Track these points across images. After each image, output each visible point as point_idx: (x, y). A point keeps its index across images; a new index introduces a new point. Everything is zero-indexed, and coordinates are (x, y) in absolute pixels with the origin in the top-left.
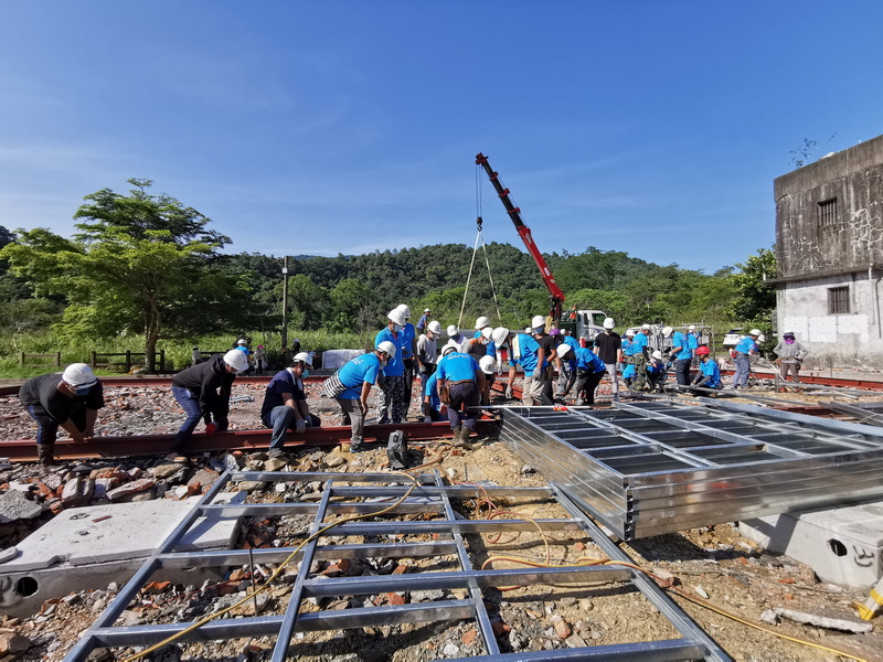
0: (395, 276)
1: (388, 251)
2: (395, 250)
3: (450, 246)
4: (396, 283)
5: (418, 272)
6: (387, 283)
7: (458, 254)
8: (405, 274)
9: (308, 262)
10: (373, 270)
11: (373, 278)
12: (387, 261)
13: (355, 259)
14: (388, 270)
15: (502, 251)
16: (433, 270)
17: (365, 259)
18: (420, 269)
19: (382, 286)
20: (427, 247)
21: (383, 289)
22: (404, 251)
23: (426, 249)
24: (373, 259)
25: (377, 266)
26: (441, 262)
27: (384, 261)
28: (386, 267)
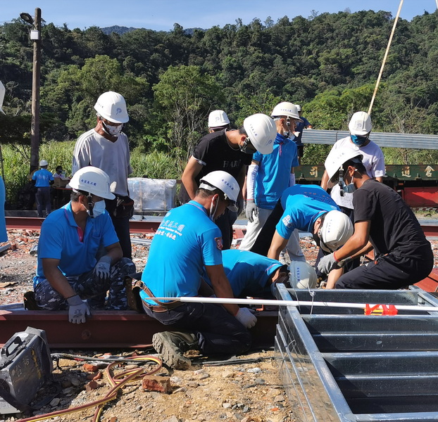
0: (266, 65)
1: (257, 23)
2: (269, 20)
3: (363, 14)
4: (269, 76)
5: (306, 59)
6: (254, 75)
7: (377, 29)
8: (285, 61)
9: (123, 38)
10: (231, 53)
11: (230, 68)
12: (254, 38)
13: (200, 34)
14: (255, 53)
16: (332, 55)
17: (219, 35)
18: (310, 53)
19: (245, 81)
20: (324, 16)
21: (247, 86)
22: (285, 22)
23: (321, 19)
24: (232, 35)
25: (238, 46)
26: (346, 41)
27: (249, 38)
28: (252, 49)
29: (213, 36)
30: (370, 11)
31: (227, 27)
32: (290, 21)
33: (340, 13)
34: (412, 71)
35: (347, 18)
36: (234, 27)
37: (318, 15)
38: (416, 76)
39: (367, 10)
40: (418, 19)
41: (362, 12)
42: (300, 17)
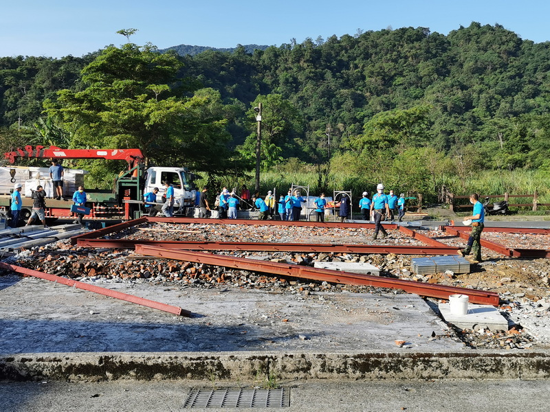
0: (318, 78)
1: (309, 41)
2: (320, 39)
3: (404, 30)
4: (321, 88)
5: (353, 72)
6: (307, 89)
7: (416, 44)
8: (334, 76)
10: (286, 69)
11: (287, 81)
12: (307, 55)
14: (308, 69)
15: (488, 37)
16: (376, 69)
17: (276, 53)
18: (356, 67)
19: (300, 94)
20: (368, 34)
21: (301, 98)
22: (334, 39)
24: (288, 53)
25: (293, 63)
26: (388, 56)
27: (303, 55)
28: (305, 65)
29: (271, 54)
30: (410, 28)
31: (283, 46)
32: (339, 39)
33: (383, 30)
34: (449, 81)
35: (389, 35)
36: (289, 46)
37: (363, 33)
38: (453, 86)
39: (407, 27)
40: (454, 33)
41: (403, 29)
42: (347, 35)
